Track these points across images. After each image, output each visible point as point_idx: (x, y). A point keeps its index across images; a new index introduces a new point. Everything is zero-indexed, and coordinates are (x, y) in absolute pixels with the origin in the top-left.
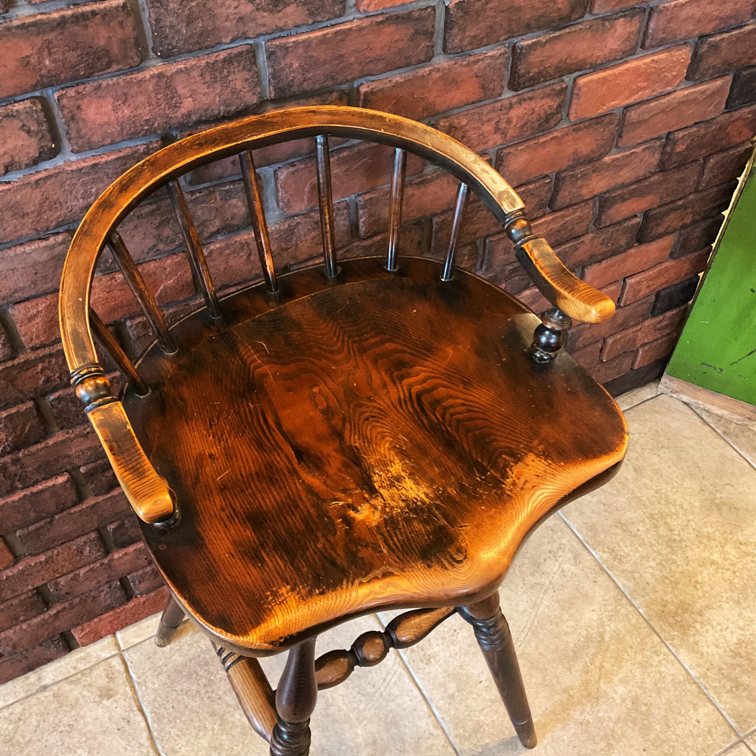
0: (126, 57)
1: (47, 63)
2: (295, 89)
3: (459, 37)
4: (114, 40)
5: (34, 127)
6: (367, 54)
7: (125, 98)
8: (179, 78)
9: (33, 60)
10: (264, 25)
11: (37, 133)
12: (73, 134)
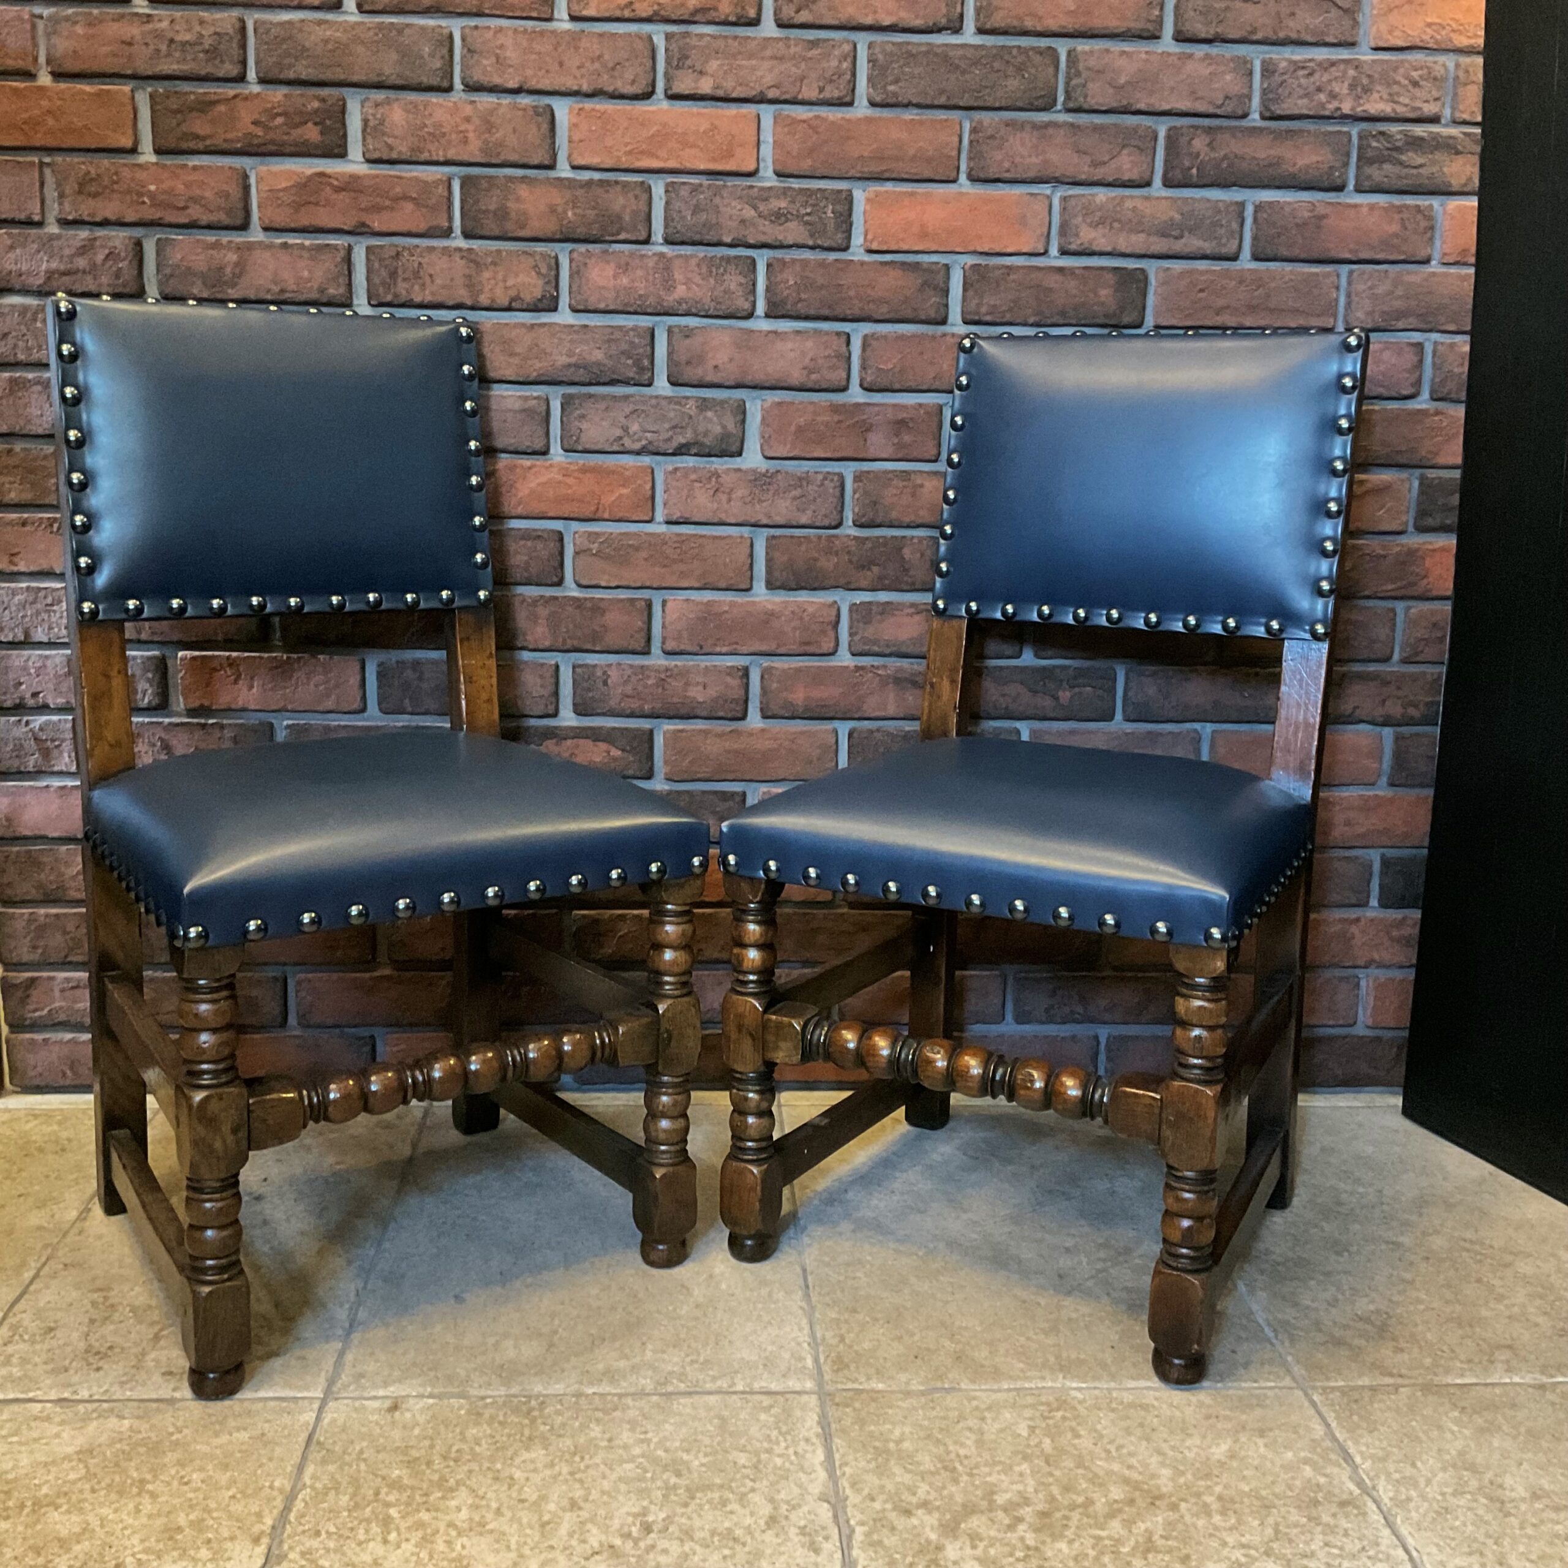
0: (635, 227)
1: (570, 214)
2: (789, 307)
3: (975, 302)
4: (628, 210)
5: (544, 271)
6: (869, 291)
7: (625, 268)
8: (677, 263)
9: (560, 209)
10: (764, 233)
11: (544, 276)
12: (574, 289)
